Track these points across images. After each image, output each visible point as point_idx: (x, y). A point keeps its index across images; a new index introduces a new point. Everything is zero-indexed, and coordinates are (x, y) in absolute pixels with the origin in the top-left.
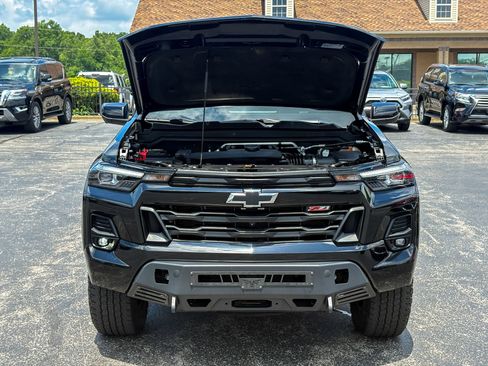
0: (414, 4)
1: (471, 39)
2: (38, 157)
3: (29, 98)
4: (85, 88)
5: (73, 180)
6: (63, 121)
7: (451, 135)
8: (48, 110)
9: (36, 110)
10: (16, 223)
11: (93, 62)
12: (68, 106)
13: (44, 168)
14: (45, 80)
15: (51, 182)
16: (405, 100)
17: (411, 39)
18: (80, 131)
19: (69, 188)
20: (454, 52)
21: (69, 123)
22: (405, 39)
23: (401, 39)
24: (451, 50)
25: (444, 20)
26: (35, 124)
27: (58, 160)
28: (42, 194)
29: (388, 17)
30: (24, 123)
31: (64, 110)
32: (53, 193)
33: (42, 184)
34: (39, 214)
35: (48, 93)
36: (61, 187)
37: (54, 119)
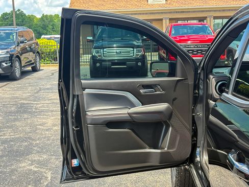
2: (22, 109)
3: (11, 56)
6: (35, 70)
9: (17, 64)
12: (38, 60)
14: (22, 42)
18: (48, 78)
21: (39, 70)
26: (17, 74)
27: (40, 112)
30: (9, 74)
31: (35, 62)
35: (24, 51)
37: (29, 68)
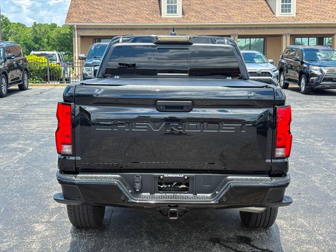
0: (265, 3)
1: (305, 28)
2: (10, 118)
4: (36, 63)
5: (43, 138)
6: (22, 88)
7: (308, 97)
8: (12, 80)
9: (4, 80)
10: (8, 179)
11: (33, 43)
12: (26, 77)
13: (17, 127)
14: (9, 58)
15: (27, 139)
16: (274, 71)
17: (264, 28)
18: (36, 96)
19: (43, 145)
20: (293, 37)
21: (27, 89)
22: (260, 28)
23: (257, 28)
24: (291, 36)
25: (286, 15)
26: (3, 90)
27: (26, 120)
28: (22, 151)
29: (247, 13)
32: (31, 149)
33: (20, 142)
34: (25, 169)
36: (35, 144)
37: (16, 87)
